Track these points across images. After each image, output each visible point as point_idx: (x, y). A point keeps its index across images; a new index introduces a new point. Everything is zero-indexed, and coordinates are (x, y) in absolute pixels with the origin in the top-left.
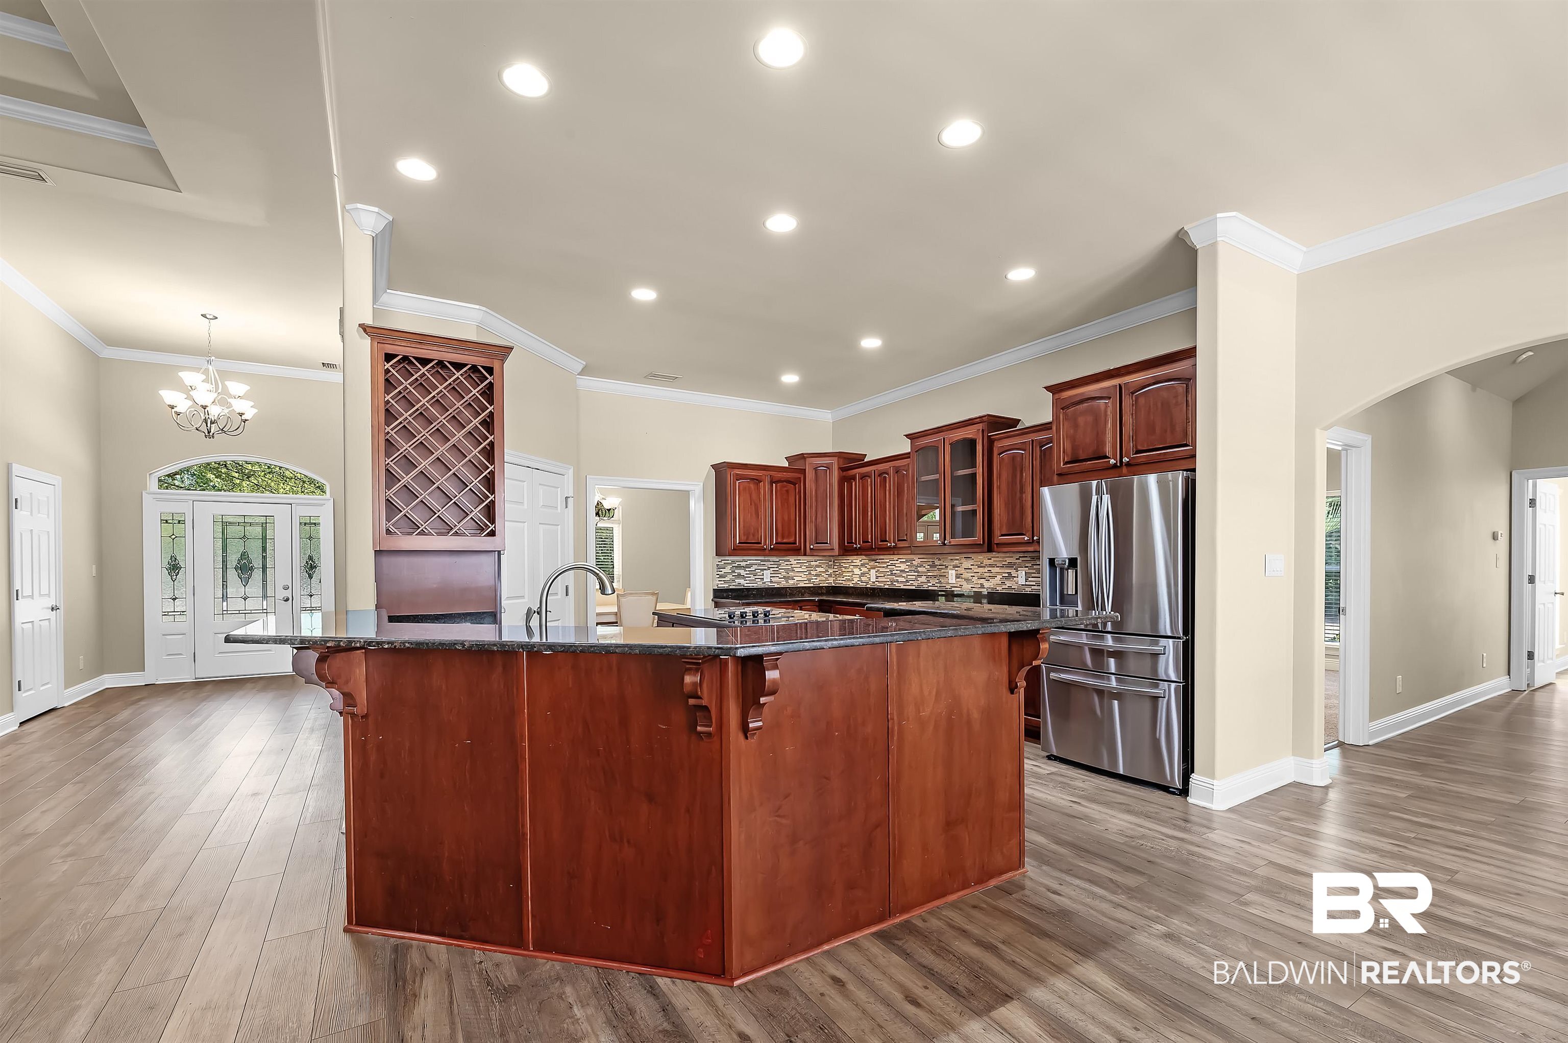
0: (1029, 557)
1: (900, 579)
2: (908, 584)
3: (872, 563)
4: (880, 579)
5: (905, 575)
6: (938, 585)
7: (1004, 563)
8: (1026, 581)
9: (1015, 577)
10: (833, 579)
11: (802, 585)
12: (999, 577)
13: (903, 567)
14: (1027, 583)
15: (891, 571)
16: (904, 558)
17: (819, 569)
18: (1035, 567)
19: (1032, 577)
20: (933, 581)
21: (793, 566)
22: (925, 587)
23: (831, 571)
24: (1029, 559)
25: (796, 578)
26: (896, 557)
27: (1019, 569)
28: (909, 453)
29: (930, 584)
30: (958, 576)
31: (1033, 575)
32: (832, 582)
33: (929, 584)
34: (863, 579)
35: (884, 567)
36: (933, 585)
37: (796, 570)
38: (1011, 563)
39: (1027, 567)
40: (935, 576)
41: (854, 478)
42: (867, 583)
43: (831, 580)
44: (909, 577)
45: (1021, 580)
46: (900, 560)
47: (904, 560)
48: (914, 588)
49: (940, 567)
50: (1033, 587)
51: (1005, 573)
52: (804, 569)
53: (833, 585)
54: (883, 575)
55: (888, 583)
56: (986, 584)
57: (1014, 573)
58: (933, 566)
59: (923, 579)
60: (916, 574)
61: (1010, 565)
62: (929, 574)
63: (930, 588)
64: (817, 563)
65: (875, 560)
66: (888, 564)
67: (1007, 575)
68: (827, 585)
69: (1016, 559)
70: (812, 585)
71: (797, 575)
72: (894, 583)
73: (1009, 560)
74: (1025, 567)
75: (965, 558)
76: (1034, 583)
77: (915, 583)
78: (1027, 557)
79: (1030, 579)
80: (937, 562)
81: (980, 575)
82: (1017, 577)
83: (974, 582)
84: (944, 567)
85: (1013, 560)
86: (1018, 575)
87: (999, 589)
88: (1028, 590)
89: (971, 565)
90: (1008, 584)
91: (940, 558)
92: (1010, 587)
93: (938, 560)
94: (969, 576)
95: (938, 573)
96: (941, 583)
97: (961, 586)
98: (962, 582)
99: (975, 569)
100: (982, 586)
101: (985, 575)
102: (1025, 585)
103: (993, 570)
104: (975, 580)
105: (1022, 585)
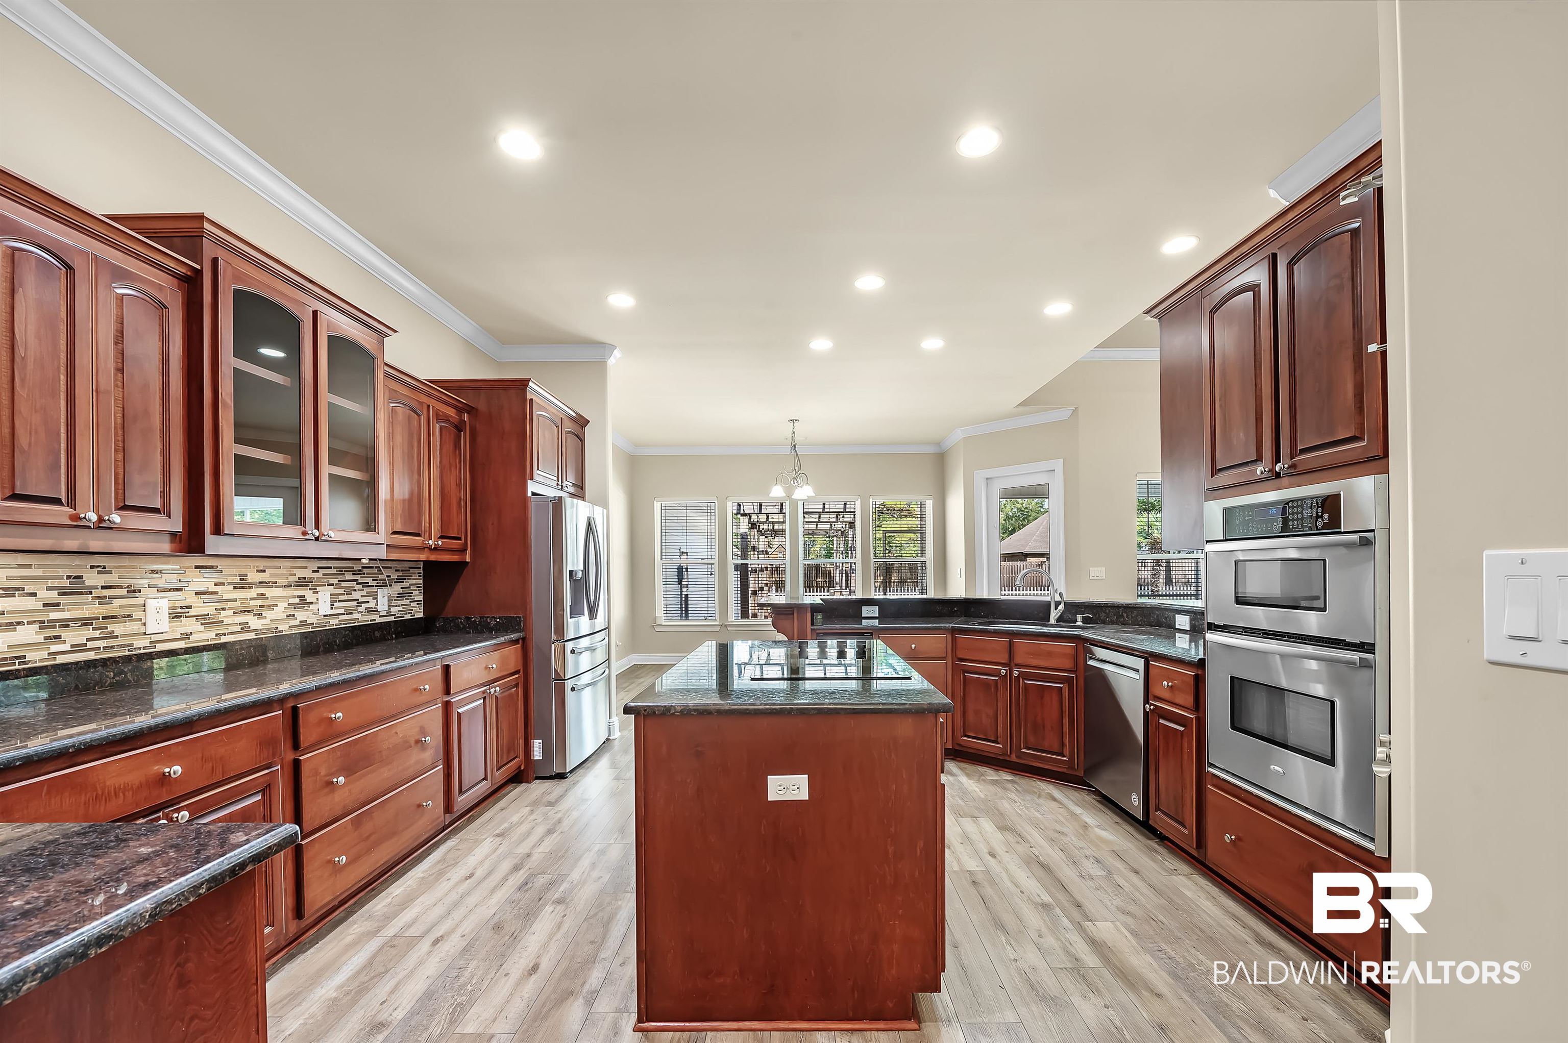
0: (335, 568)
6: (101, 644)
7: (291, 579)
8: (331, 609)
9: (312, 603)
12: (282, 605)
14: (333, 612)
18: (343, 584)
19: (340, 601)
24: (335, 571)
27: (318, 588)
30: (175, 615)
31: (342, 598)
36: (75, 648)
38: (305, 578)
39: (332, 585)
40: (86, 622)
45: (324, 608)
49: (105, 593)
50: (341, 617)
51: (294, 597)
56: (255, 623)
57: (310, 596)
58: (76, 588)
61: (303, 583)
62: (53, 616)
67: (297, 600)
69: (314, 571)
73: (301, 573)
74: (328, 585)
76: (342, 611)
78: (331, 568)
79: (336, 604)
81: (238, 604)
82: (317, 603)
83: (226, 621)
84: (124, 592)
85: (307, 574)
86: (318, 599)
87: (284, 628)
88: (334, 623)
89: (216, 585)
90: (301, 616)
91: (104, 567)
92: (304, 623)
93: (99, 572)
94: (209, 609)
95: (103, 610)
96: (112, 636)
97: (186, 636)
98: (188, 625)
99: (227, 592)
100: (245, 627)
101: (252, 603)
102: (330, 615)
103: (270, 592)
104: (227, 617)
105: (324, 616)
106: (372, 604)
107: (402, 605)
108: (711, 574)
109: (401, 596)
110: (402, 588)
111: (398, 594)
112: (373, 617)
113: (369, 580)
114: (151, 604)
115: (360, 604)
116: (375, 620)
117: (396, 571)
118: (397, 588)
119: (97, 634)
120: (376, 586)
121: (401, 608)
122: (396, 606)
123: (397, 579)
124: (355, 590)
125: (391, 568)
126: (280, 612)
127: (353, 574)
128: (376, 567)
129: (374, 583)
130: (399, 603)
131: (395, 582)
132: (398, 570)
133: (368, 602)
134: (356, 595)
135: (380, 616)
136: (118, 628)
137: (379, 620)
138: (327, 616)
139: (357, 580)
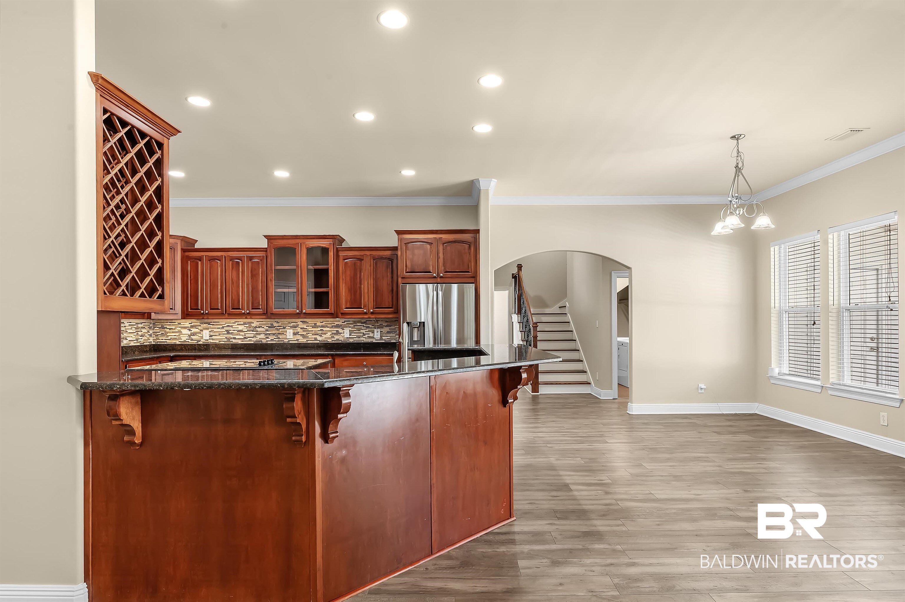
0: (352, 321)
1: (237, 337)
2: (245, 340)
3: (205, 325)
4: (214, 337)
5: (243, 334)
6: (277, 340)
7: (333, 325)
8: (350, 335)
9: (342, 333)
10: (152, 338)
11: (132, 344)
12: (329, 333)
13: (241, 328)
14: (350, 337)
15: (227, 331)
16: (242, 321)
17: (144, 331)
18: (356, 327)
19: (354, 333)
20: (271, 337)
21: (126, 328)
22: (264, 341)
23: (151, 332)
24: (352, 322)
25: (129, 339)
26: (233, 321)
27: (344, 328)
28: (266, 248)
29: (270, 340)
30: (294, 334)
31: (355, 332)
32: (152, 341)
33: (267, 340)
34: (193, 337)
35: (220, 328)
36: (272, 340)
37: (129, 331)
38: (339, 325)
39: (351, 327)
40: (274, 334)
41: (200, 259)
42: (199, 341)
43: (151, 340)
44: (246, 335)
45: (347, 335)
46: (237, 323)
47: (242, 323)
48: (253, 342)
49: (278, 328)
50: (355, 339)
52: (134, 330)
53: (154, 343)
54: (217, 334)
55: (224, 340)
56: (319, 338)
57: (340, 330)
58: (272, 326)
59: (262, 336)
60: (255, 333)
61: (338, 326)
62: (267, 332)
63: (269, 342)
64: (142, 325)
65: (209, 323)
66: (223, 326)
67: (335, 332)
68: (148, 344)
69: (342, 322)
70: (139, 344)
71: (130, 335)
72: (231, 340)
73: (336, 323)
74: (349, 327)
75: (301, 321)
76: (356, 337)
77: (254, 339)
78: (350, 321)
79: (352, 334)
80: (275, 324)
81: (313, 332)
82: (343, 333)
83: (309, 337)
84: (282, 328)
85: (340, 323)
86: (344, 332)
87: (330, 341)
88: (351, 341)
89: (306, 326)
90: (336, 337)
91: (278, 322)
92: (338, 340)
93: (277, 323)
94: (305, 333)
95: (277, 332)
96: (279, 338)
97: (298, 340)
98: (298, 337)
99: (310, 328)
100: (316, 339)
101: (318, 332)
102: (349, 338)
103: (324, 329)
104: (310, 336)
105: (347, 338)
106: (371, 335)
107: (390, 336)
108: (814, 324)
109: (388, 332)
110: (389, 329)
111: (387, 331)
112: (372, 340)
113: (370, 326)
114: (288, 331)
115: (364, 334)
116: (373, 341)
117: (386, 322)
118: (387, 329)
119: (276, 337)
120: (374, 328)
121: (389, 337)
122: (386, 336)
123: (386, 325)
124: (362, 329)
125: (383, 321)
126: (329, 335)
127: (361, 323)
128: (374, 321)
129: (373, 327)
130: (388, 335)
131: (385, 327)
132: (388, 322)
133: (369, 334)
134: (362, 331)
135: (376, 340)
136: (280, 336)
137: (374, 341)
138: (348, 338)
139: (363, 326)
